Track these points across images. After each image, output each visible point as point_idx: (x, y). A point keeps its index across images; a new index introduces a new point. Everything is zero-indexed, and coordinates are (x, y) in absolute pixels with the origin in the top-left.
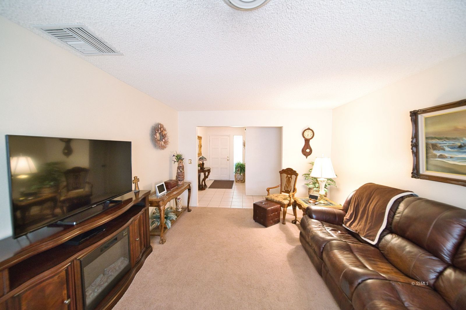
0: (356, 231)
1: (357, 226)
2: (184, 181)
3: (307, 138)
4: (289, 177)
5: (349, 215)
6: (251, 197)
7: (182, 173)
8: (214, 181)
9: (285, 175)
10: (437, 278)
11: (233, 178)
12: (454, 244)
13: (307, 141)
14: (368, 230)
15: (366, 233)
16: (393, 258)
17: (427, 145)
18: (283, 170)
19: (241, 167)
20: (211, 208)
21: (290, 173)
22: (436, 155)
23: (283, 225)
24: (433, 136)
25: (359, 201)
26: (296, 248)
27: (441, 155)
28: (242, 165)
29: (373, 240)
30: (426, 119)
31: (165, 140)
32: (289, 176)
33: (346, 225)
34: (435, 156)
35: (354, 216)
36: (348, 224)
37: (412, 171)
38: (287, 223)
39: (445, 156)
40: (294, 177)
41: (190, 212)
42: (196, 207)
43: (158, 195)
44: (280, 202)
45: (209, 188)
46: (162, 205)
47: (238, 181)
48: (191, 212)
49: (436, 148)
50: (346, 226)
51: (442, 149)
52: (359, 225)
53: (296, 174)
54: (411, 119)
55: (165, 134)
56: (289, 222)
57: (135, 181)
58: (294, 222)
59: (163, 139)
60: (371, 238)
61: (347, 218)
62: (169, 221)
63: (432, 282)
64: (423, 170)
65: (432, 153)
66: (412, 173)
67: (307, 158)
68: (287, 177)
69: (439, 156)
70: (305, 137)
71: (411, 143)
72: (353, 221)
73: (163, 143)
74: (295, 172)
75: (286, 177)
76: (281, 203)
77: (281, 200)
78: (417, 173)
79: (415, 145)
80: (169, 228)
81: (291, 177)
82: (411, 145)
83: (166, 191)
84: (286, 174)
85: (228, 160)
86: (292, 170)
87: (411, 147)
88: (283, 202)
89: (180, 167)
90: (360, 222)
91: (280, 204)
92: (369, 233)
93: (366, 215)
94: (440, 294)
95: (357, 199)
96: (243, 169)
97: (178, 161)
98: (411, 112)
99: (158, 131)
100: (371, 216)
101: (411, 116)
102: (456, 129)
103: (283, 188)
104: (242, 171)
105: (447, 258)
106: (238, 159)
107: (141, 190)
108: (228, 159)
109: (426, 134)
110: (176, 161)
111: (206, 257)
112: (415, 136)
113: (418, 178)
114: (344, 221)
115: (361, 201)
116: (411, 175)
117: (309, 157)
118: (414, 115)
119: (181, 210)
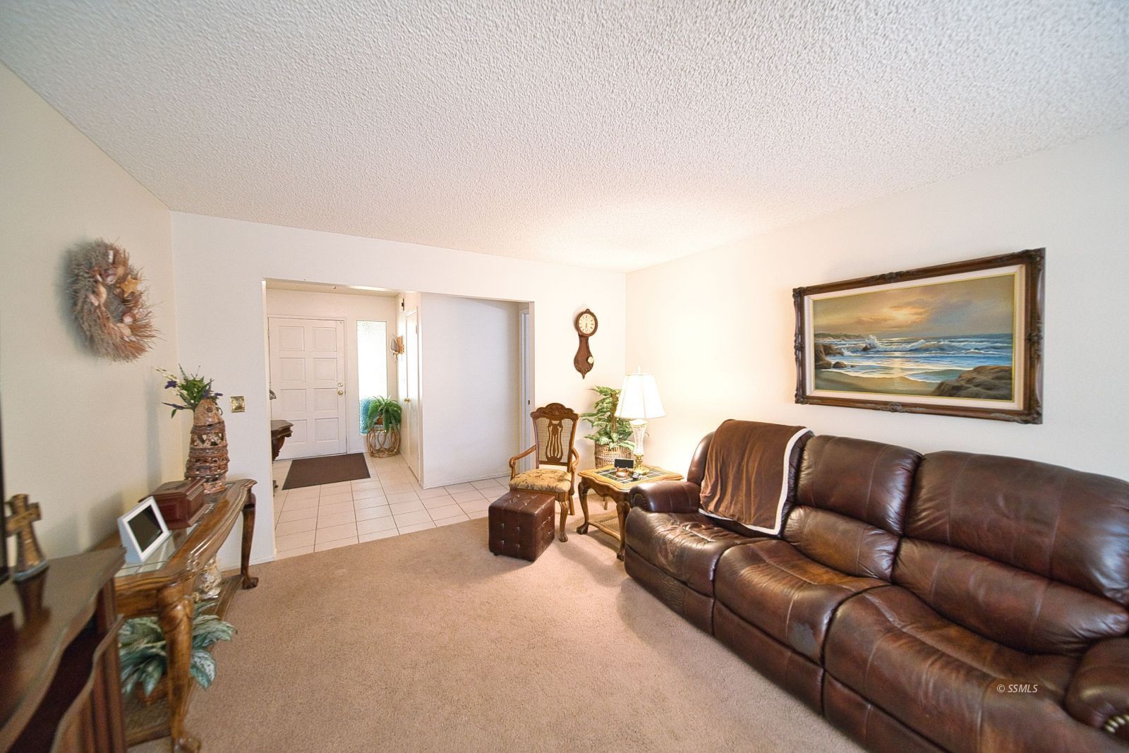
0: (733, 516)
1: (731, 506)
2: (227, 480)
3: (584, 332)
4: (555, 426)
5: (710, 488)
6: (443, 492)
7: (218, 450)
8: (290, 463)
9: (545, 421)
10: (894, 563)
11: (358, 445)
12: (902, 501)
13: (584, 338)
14: (757, 510)
15: (754, 516)
16: (819, 550)
17: (816, 346)
18: (540, 409)
19: (387, 411)
20: (336, 552)
21: (556, 413)
22: (830, 364)
23: (563, 543)
24: (827, 333)
25: (725, 456)
26: (623, 590)
27: (837, 363)
28: (389, 405)
29: (772, 527)
30: (815, 302)
31: (133, 316)
32: (557, 422)
33: (706, 509)
34: (828, 366)
35: (719, 488)
36: (712, 506)
37: (795, 392)
38: (570, 537)
39: (843, 364)
40: (567, 423)
41: (255, 586)
42: (270, 563)
43: (138, 557)
44: (553, 488)
45: (284, 489)
46: (180, 600)
47: (379, 451)
48: (259, 585)
49: (831, 352)
50: (708, 511)
51: (839, 353)
52: (735, 504)
53: (574, 417)
54: (795, 302)
55: (133, 293)
56: (572, 532)
57: (18, 521)
58: (582, 530)
59: (124, 314)
60: (768, 523)
61: (707, 495)
62: (201, 654)
63: (888, 572)
64: (811, 391)
65: (825, 360)
66: (796, 395)
67: (584, 377)
68: (550, 424)
69: (835, 365)
70: (582, 329)
71: (794, 344)
72: (719, 499)
73: (127, 332)
74: (570, 411)
75: (549, 426)
76: (555, 492)
77: (553, 484)
78: (803, 394)
79: (800, 348)
80: (209, 681)
81: (560, 425)
82: (795, 347)
83: (166, 533)
84: (547, 418)
85: (340, 394)
86: (562, 406)
87: (794, 350)
88: (558, 487)
89: (210, 425)
90: (735, 498)
91: (552, 495)
92: (761, 515)
93: (744, 482)
94: (905, 588)
95: (719, 454)
96: (394, 417)
97: (193, 407)
98: (794, 290)
99: (104, 274)
100: (755, 482)
101: (794, 296)
102: (860, 322)
103: (542, 452)
104: (391, 423)
105: (896, 527)
106: (372, 388)
107: (52, 560)
108: (340, 389)
109: (815, 328)
110: (181, 403)
111: (417, 725)
112: (800, 332)
113: (806, 403)
114: (701, 502)
115: (728, 455)
116: (794, 399)
117: (588, 375)
118: (800, 294)
119: (218, 591)
